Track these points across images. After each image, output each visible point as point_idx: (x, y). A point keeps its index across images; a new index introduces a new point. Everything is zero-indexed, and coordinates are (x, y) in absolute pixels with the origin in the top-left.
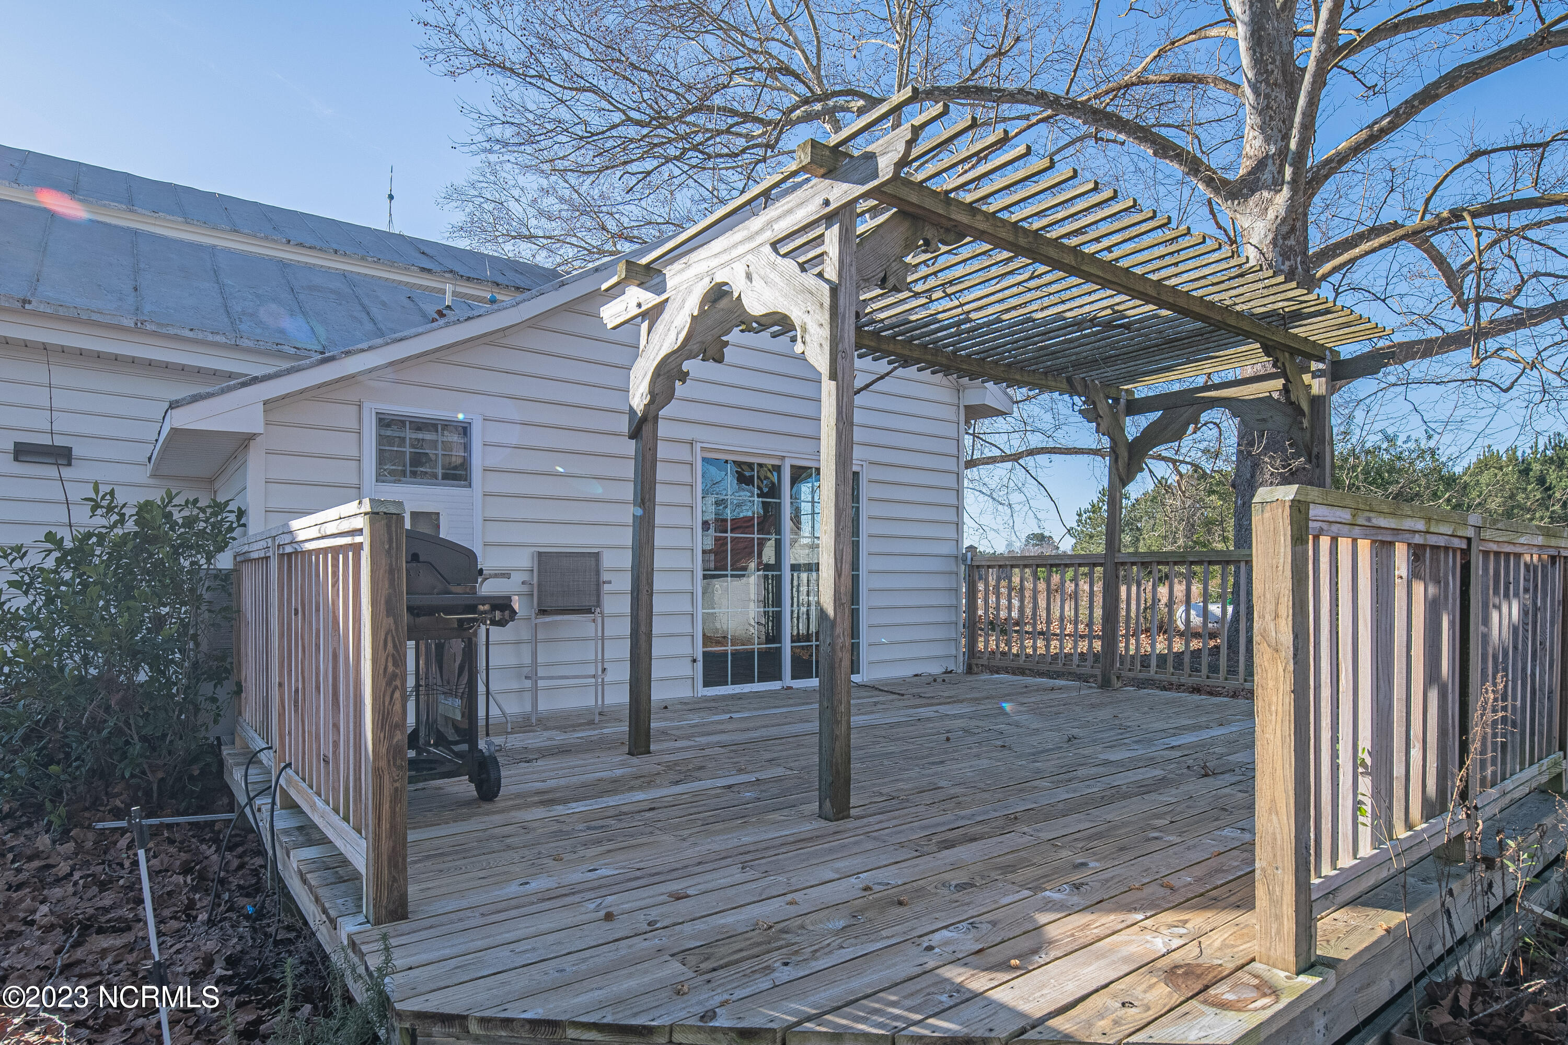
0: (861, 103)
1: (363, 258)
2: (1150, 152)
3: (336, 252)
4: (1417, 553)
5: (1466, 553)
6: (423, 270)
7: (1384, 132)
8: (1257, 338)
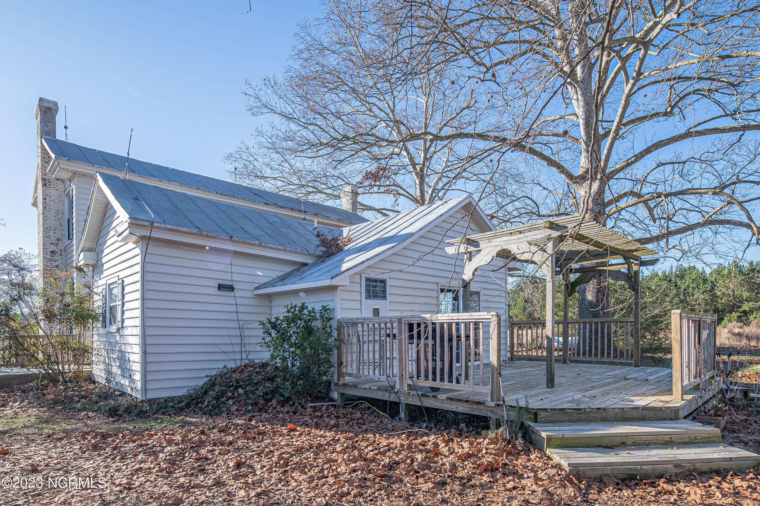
0: (431, 137)
1: (244, 199)
2: (546, 164)
3: (234, 197)
4: (693, 321)
5: (699, 321)
6: (265, 204)
7: (632, 163)
8: (621, 255)
